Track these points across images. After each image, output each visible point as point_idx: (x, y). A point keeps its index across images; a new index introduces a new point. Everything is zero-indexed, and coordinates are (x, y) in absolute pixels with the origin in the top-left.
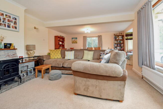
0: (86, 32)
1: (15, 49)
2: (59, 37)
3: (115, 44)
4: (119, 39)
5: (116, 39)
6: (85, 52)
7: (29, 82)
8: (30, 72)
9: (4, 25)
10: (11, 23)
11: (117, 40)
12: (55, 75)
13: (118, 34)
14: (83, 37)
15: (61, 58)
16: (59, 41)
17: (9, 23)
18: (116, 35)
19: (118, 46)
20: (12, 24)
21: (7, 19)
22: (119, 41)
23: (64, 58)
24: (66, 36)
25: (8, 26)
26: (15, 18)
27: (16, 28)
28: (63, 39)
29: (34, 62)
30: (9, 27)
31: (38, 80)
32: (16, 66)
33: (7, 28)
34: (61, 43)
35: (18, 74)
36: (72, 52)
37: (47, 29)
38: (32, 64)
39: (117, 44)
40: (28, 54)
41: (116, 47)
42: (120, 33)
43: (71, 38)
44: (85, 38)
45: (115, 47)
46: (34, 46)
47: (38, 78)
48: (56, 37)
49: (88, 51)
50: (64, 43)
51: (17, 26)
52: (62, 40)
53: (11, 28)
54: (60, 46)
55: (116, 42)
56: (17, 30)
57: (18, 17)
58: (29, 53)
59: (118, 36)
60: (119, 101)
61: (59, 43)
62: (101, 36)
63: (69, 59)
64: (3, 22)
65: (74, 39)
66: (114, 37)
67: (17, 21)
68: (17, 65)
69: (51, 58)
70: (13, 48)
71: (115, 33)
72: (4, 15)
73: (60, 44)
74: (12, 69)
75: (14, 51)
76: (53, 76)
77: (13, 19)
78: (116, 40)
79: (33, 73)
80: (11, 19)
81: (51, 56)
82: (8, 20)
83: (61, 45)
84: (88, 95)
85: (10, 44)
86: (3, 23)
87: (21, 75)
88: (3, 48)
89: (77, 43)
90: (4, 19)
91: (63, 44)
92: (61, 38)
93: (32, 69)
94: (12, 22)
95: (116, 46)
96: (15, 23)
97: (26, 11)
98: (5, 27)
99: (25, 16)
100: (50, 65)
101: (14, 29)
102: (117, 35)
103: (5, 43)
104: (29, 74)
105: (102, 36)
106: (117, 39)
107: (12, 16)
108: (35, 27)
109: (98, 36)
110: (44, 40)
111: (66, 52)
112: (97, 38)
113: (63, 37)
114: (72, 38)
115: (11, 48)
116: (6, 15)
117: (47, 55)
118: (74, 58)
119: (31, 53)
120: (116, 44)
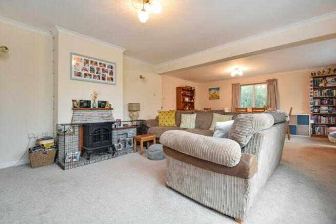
0: (233, 75)
1: (110, 109)
2: (183, 89)
3: (315, 98)
4: (325, 85)
5: (318, 85)
6: (216, 115)
7: (123, 156)
8: (129, 142)
9: (98, 77)
10: (106, 73)
11: (321, 89)
12: (155, 152)
13: (324, 71)
14: (233, 85)
15: (176, 125)
16: (185, 95)
17: (103, 73)
18: (317, 75)
19: (322, 104)
20: (107, 75)
21: (101, 68)
22: (325, 91)
23: (179, 125)
24: (199, 86)
25: (102, 77)
26: (112, 66)
27: (112, 79)
28: (191, 92)
29: (136, 129)
30: (104, 79)
31: (135, 156)
32: (108, 131)
33: (101, 80)
34: (187, 99)
35: (111, 143)
36: (193, 115)
37: (160, 76)
38: (133, 132)
39: (322, 99)
40: (131, 117)
41: (319, 107)
42: (330, 69)
43: (208, 90)
44: (236, 87)
45: (316, 107)
46: (138, 105)
47: (136, 153)
48: (179, 89)
49: (220, 115)
50: (194, 99)
51: (114, 77)
52: (189, 95)
53: (106, 81)
54: (186, 105)
55: (318, 94)
56: (113, 83)
57: (114, 64)
58: (131, 115)
59: (324, 77)
60: (233, 219)
61: (184, 99)
62: (273, 80)
63: (186, 128)
64: (97, 73)
65: (212, 91)
66: (311, 82)
67: (114, 70)
68: (110, 130)
69: (160, 124)
70: (108, 107)
71: (316, 71)
72: (98, 64)
73: (186, 102)
74: (104, 135)
75: (109, 111)
76: (152, 153)
77: (109, 67)
78: (316, 87)
79: (132, 146)
80: (106, 68)
81: (160, 122)
82: (103, 70)
83: (188, 102)
84: (182, 192)
85: (105, 102)
86: (97, 75)
87: (116, 145)
88: (97, 107)
89: (218, 99)
90: (98, 69)
91: (192, 101)
92: (188, 90)
93: (132, 139)
94: (106, 71)
95: (317, 104)
96: (111, 73)
97: (124, 53)
98: (100, 79)
99: (124, 60)
100: (155, 136)
101: (111, 82)
102: (321, 75)
103: (99, 101)
104: (127, 145)
105: (279, 82)
106: (321, 85)
107: (107, 64)
108: (141, 76)
109: (268, 81)
110: (155, 95)
111: (182, 115)
112: (264, 86)
113: (192, 88)
114: (210, 89)
115: (106, 108)
116: (100, 64)
117: (155, 119)
118: (195, 128)
119: (133, 115)
120: (317, 100)
